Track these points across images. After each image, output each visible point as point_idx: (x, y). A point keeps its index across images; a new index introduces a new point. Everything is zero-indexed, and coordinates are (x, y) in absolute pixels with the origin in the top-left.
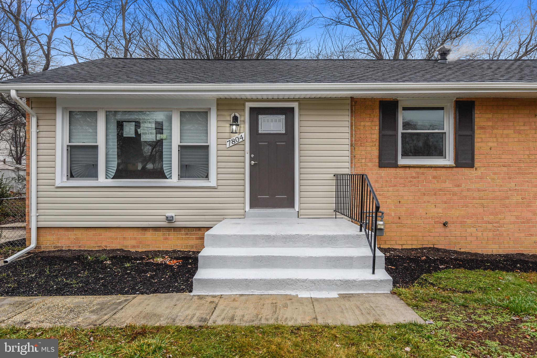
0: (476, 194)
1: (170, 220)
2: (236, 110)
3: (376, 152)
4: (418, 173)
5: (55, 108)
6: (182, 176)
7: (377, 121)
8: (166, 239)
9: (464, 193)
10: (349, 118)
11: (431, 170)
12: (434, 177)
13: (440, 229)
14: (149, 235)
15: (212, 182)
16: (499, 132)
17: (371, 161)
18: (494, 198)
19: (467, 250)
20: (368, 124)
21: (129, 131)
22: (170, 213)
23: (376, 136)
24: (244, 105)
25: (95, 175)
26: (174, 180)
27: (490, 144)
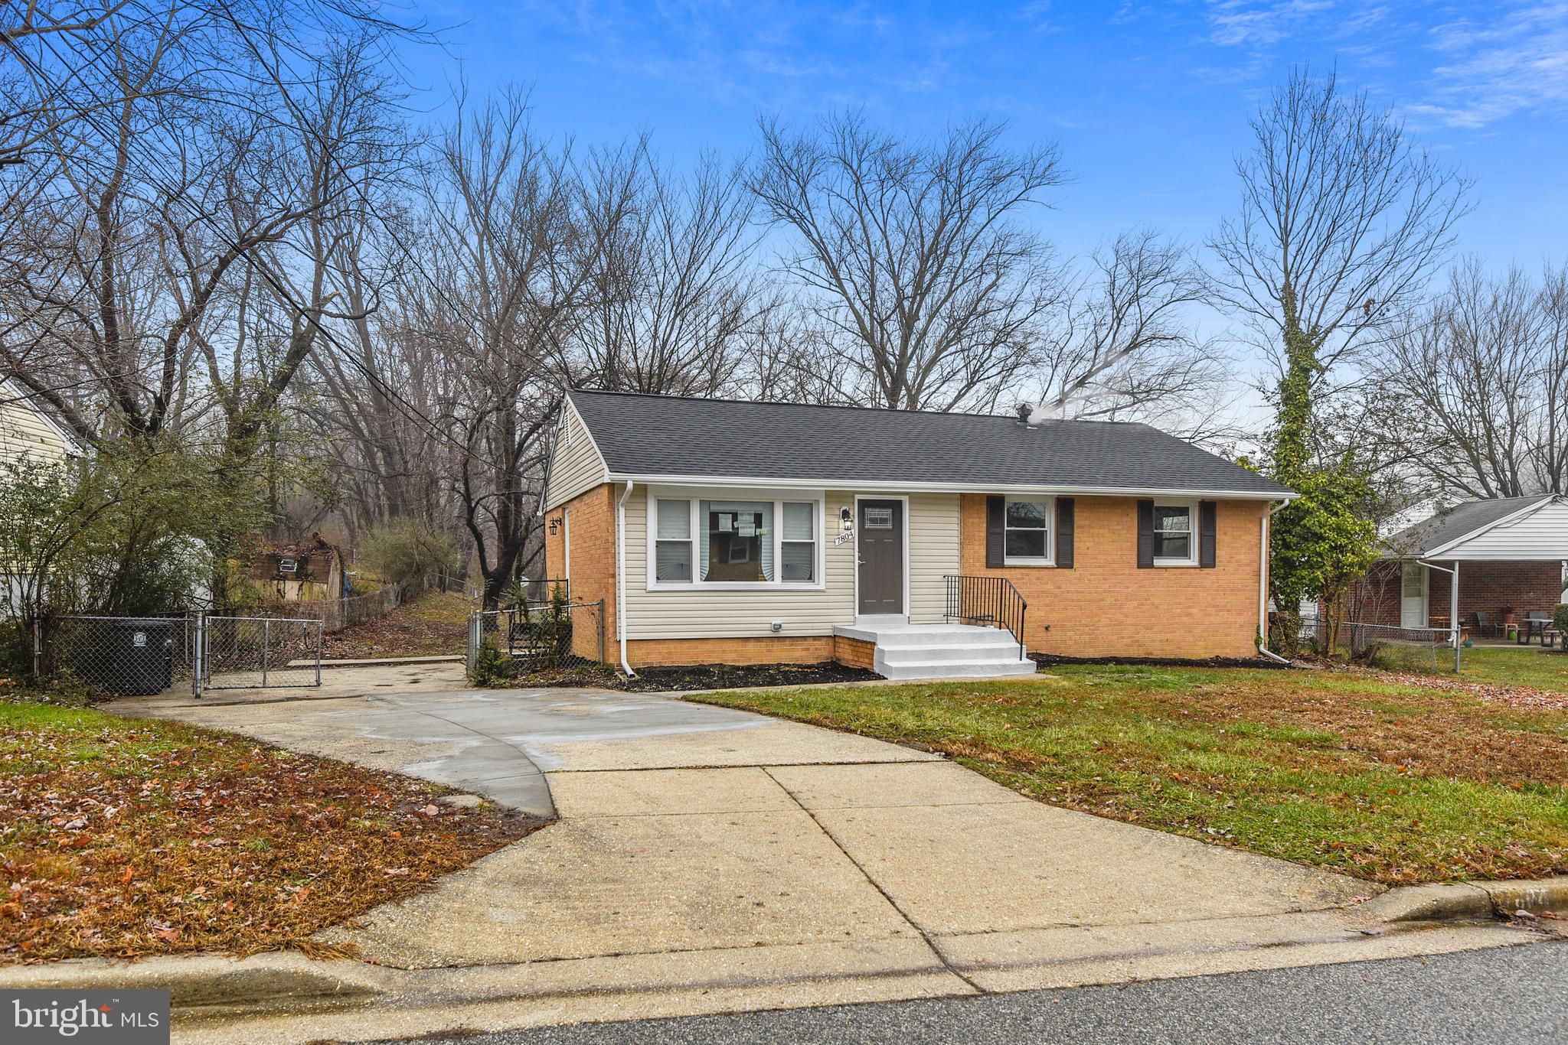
0: (1075, 596)
1: (777, 628)
2: (844, 503)
3: (982, 552)
4: (1022, 574)
5: (646, 497)
6: (784, 578)
7: (984, 516)
8: (769, 651)
9: (1065, 595)
10: (957, 515)
11: (1035, 572)
12: (1038, 579)
13: (1043, 633)
14: (751, 646)
15: (821, 582)
16: (1095, 531)
17: (978, 561)
18: (1090, 601)
19: (1067, 655)
20: (976, 521)
21: (725, 525)
22: (777, 621)
23: (983, 534)
24: (853, 497)
25: (688, 577)
26: (777, 583)
27: (1088, 544)
